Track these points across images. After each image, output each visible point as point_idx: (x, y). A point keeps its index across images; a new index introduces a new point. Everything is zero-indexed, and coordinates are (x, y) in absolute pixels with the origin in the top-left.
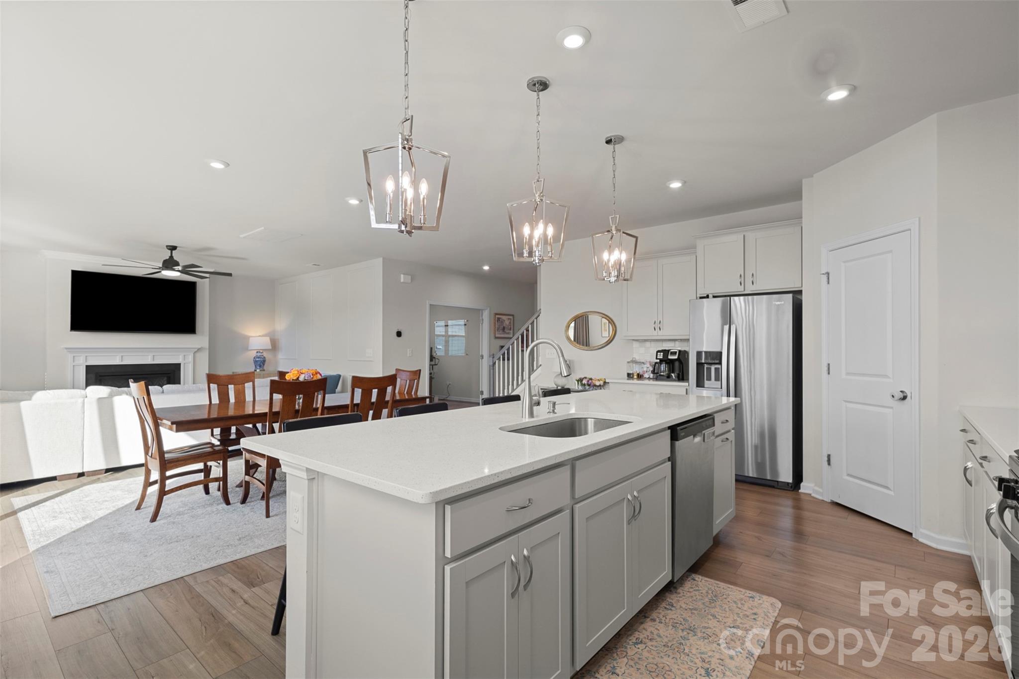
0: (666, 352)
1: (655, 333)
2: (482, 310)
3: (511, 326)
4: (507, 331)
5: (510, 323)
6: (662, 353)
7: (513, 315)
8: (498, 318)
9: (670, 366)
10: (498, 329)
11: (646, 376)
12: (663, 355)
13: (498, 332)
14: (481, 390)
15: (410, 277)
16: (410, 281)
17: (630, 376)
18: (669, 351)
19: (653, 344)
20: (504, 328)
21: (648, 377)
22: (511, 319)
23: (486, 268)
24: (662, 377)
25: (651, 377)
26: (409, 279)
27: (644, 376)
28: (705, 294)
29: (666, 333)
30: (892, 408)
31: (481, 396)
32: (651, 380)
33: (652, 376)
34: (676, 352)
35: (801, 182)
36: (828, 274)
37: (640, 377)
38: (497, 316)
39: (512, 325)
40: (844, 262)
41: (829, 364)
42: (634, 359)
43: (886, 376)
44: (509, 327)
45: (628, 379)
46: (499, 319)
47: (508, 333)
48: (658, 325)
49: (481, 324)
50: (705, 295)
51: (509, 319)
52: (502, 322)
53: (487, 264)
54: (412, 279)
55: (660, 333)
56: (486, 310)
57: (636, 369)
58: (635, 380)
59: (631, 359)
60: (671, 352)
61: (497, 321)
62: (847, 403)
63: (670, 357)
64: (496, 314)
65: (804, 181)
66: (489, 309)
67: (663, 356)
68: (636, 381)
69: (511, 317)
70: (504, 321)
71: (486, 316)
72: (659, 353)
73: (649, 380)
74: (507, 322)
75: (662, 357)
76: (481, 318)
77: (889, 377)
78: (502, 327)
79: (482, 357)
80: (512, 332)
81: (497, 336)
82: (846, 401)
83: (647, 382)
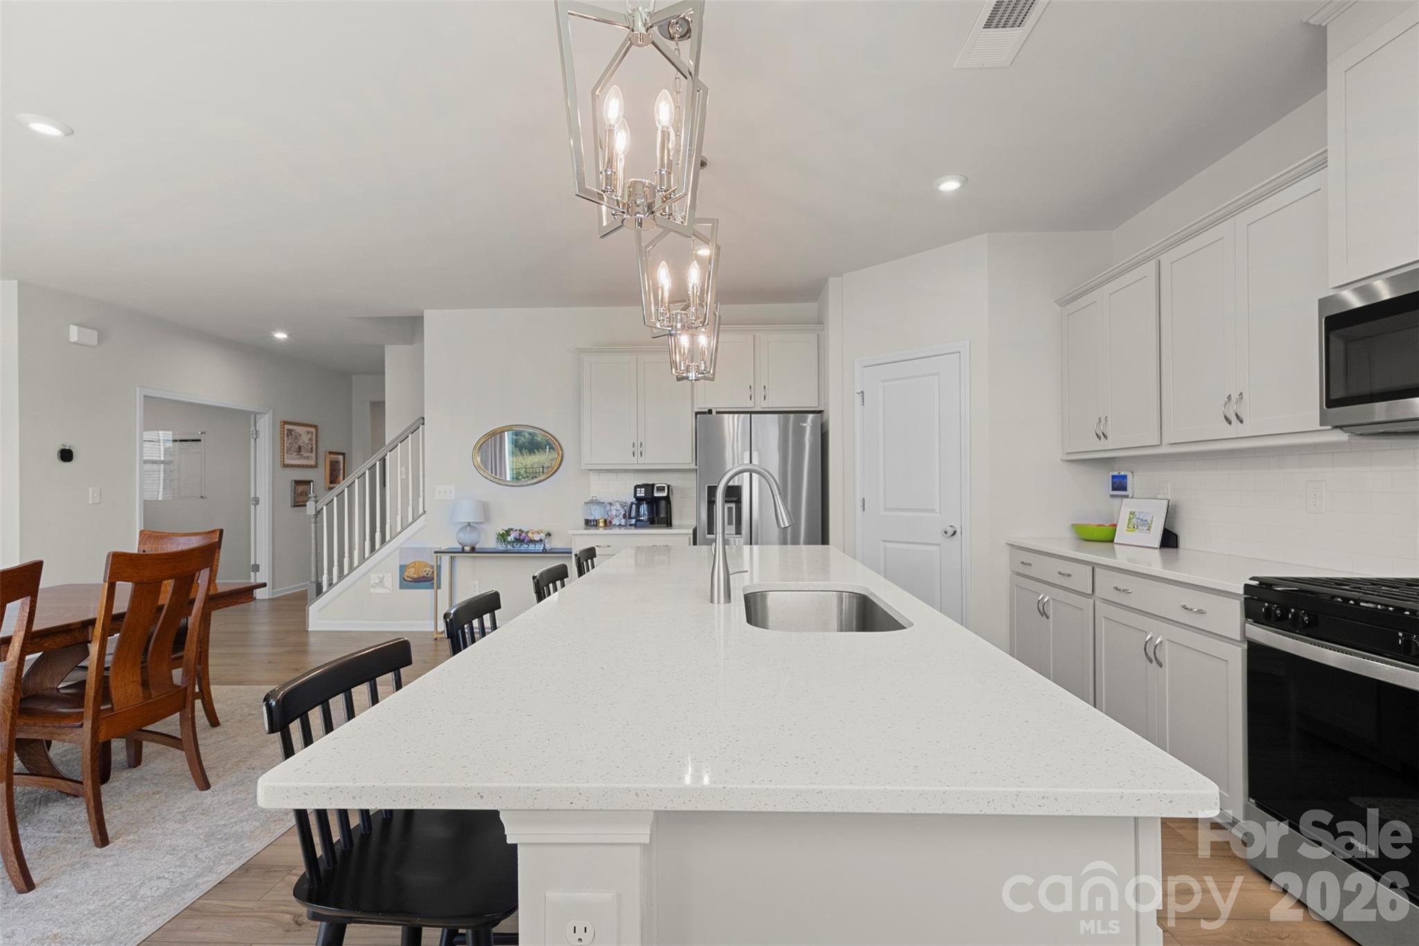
0: (650, 488)
1: (634, 460)
2: (255, 414)
3: (312, 444)
4: (306, 454)
5: (311, 439)
6: (643, 489)
7: (315, 427)
8: (288, 429)
9: (653, 507)
10: (289, 450)
11: (616, 522)
12: (645, 491)
13: (289, 456)
14: (253, 563)
15: (96, 332)
16: (96, 343)
17: (588, 523)
18: (653, 485)
19: (631, 475)
20: (300, 448)
21: (618, 524)
22: (312, 433)
23: (281, 336)
24: (642, 523)
25: (623, 524)
26: (92, 337)
27: (614, 523)
28: (706, 408)
29: (649, 461)
30: (939, 545)
31: (252, 574)
32: (623, 528)
33: (623, 522)
34: (664, 487)
35: (826, 280)
36: (862, 392)
37: (608, 524)
38: (287, 427)
39: (314, 442)
40: (882, 381)
41: (864, 499)
42: (594, 498)
43: (933, 511)
44: (310, 447)
45: (586, 529)
46: (290, 431)
47: (307, 458)
48: (638, 449)
49: (252, 440)
50: (706, 410)
51: (308, 432)
52: (296, 438)
53: (283, 330)
54: (100, 340)
55: (641, 460)
56: (265, 414)
57: (597, 514)
58: (601, 529)
59: (591, 498)
60: (657, 487)
61: (288, 436)
62: (885, 544)
63: (656, 494)
64: (285, 423)
65: (831, 280)
66: (271, 412)
67: (645, 493)
68: (601, 531)
69: (313, 430)
70: (300, 435)
71: (265, 427)
72: (638, 489)
73: (620, 528)
74: (305, 439)
75: (643, 495)
76: (253, 429)
77: (936, 512)
78: (297, 446)
79: (257, 501)
80: (313, 455)
81: (287, 462)
82: (884, 541)
83: (617, 531)
